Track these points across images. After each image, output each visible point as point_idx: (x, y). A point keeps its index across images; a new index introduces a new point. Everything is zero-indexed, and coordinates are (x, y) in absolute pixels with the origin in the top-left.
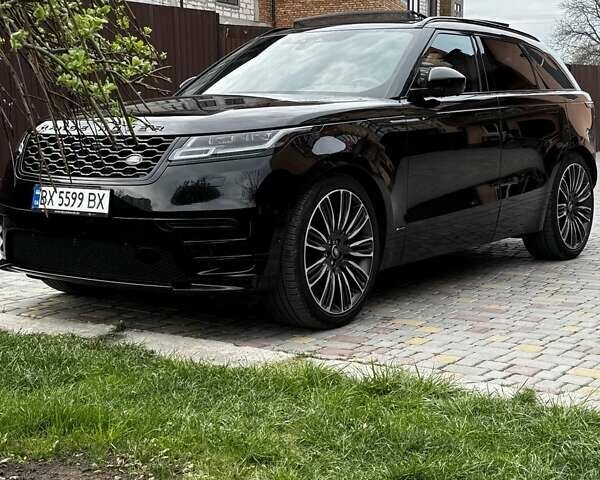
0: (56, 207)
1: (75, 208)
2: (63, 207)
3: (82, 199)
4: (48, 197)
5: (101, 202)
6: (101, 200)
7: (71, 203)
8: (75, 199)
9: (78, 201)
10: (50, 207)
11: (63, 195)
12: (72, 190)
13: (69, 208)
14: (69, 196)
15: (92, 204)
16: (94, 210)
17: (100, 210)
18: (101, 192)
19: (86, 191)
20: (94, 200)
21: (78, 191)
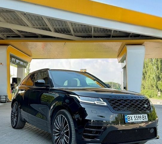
0: (134, 121)
1: (140, 120)
2: (136, 121)
3: (141, 118)
4: (131, 118)
5: (146, 118)
7: (138, 119)
8: (139, 118)
10: (132, 121)
11: (135, 117)
12: (138, 115)
13: (138, 121)
14: (137, 117)
15: (143, 119)
16: (144, 120)
17: (146, 120)
19: (141, 115)
20: (144, 117)
21: (139, 115)
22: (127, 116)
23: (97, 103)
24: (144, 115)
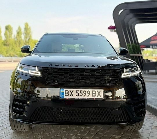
0: (75, 97)
1: (86, 97)
2: (79, 97)
3: (89, 93)
5: (99, 94)
6: (99, 93)
7: (83, 95)
8: (86, 93)
9: (87, 94)
10: (72, 97)
11: (79, 92)
12: (83, 90)
13: (82, 97)
14: (82, 92)
15: (94, 95)
16: (96, 97)
17: (99, 97)
18: (99, 90)
19: (91, 90)
20: (95, 93)
21: (87, 90)
22: (65, 90)
23: (31, 72)
24: (96, 90)
